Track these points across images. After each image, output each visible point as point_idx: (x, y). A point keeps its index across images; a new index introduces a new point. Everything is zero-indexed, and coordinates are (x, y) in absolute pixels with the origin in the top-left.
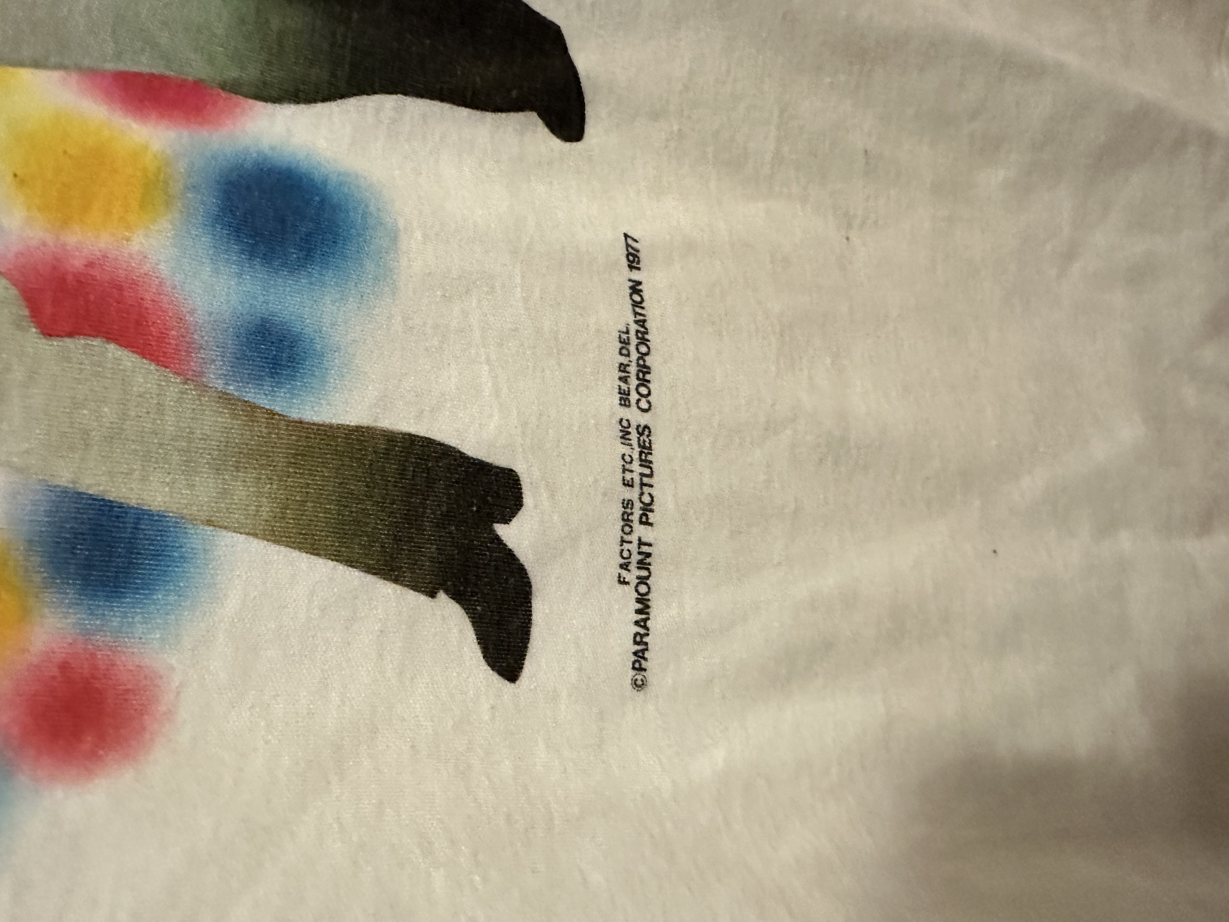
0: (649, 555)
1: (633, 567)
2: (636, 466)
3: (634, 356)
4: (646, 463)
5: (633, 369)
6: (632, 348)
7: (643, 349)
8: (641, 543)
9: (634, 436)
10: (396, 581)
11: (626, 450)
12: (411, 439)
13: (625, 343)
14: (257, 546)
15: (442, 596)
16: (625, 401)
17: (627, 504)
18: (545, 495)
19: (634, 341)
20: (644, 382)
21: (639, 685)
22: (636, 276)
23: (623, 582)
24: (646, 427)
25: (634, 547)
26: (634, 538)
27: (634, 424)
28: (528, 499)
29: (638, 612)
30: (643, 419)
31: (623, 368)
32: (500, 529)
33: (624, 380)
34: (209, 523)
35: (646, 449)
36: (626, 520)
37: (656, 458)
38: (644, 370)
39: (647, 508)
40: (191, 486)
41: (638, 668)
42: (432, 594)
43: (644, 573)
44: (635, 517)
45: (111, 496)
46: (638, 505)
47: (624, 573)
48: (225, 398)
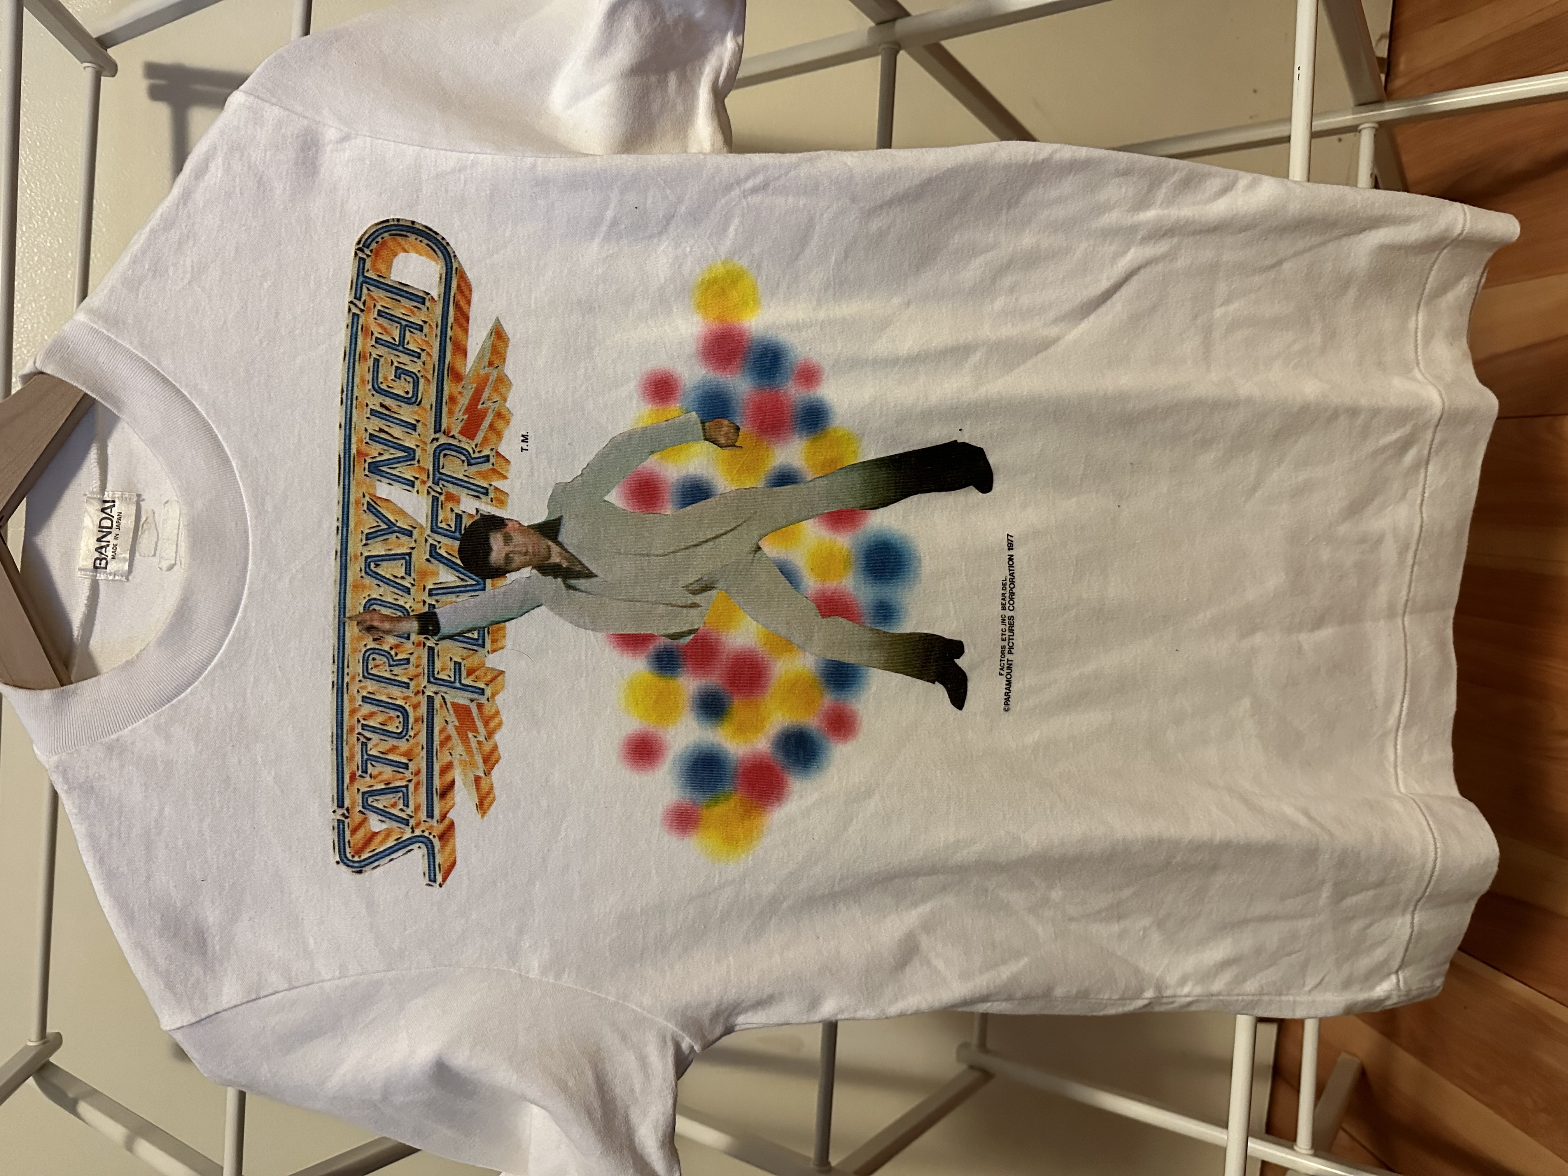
0: (1011, 664)
1: (1005, 669)
2: (1007, 633)
3: (1008, 589)
4: (1011, 630)
5: (1007, 595)
6: (1007, 586)
7: (1012, 586)
8: (1008, 660)
9: (1007, 621)
10: (922, 679)
11: (1003, 627)
12: (926, 634)
13: (1004, 585)
14: (880, 671)
15: (937, 683)
16: (1004, 608)
17: (1003, 647)
18: (972, 648)
19: (1008, 583)
20: (1012, 599)
21: (1006, 710)
22: (1011, 553)
23: (1001, 674)
24: (1012, 616)
25: (1005, 662)
26: (1006, 659)
27: (1007, 616)
28: (966, 650)
29: (1006, 685)
30: (1011, 614)
31: (1003, 595)
32: (957, 661)
33: (1003, 599)
34: (867, 666)
35: (1011, 625)
36: (1003, 653)
37: (1015, 628)
38: (1012, 594)
39: (1011, 648)
40: (862, 655)
41: (1006, 704)
42: (934, 683)
43: (1009, 671)
44: (1006, 652)
45: (841, 660)
46: (1007, 647)
47: (1001, 671)
48: (872, 630)
